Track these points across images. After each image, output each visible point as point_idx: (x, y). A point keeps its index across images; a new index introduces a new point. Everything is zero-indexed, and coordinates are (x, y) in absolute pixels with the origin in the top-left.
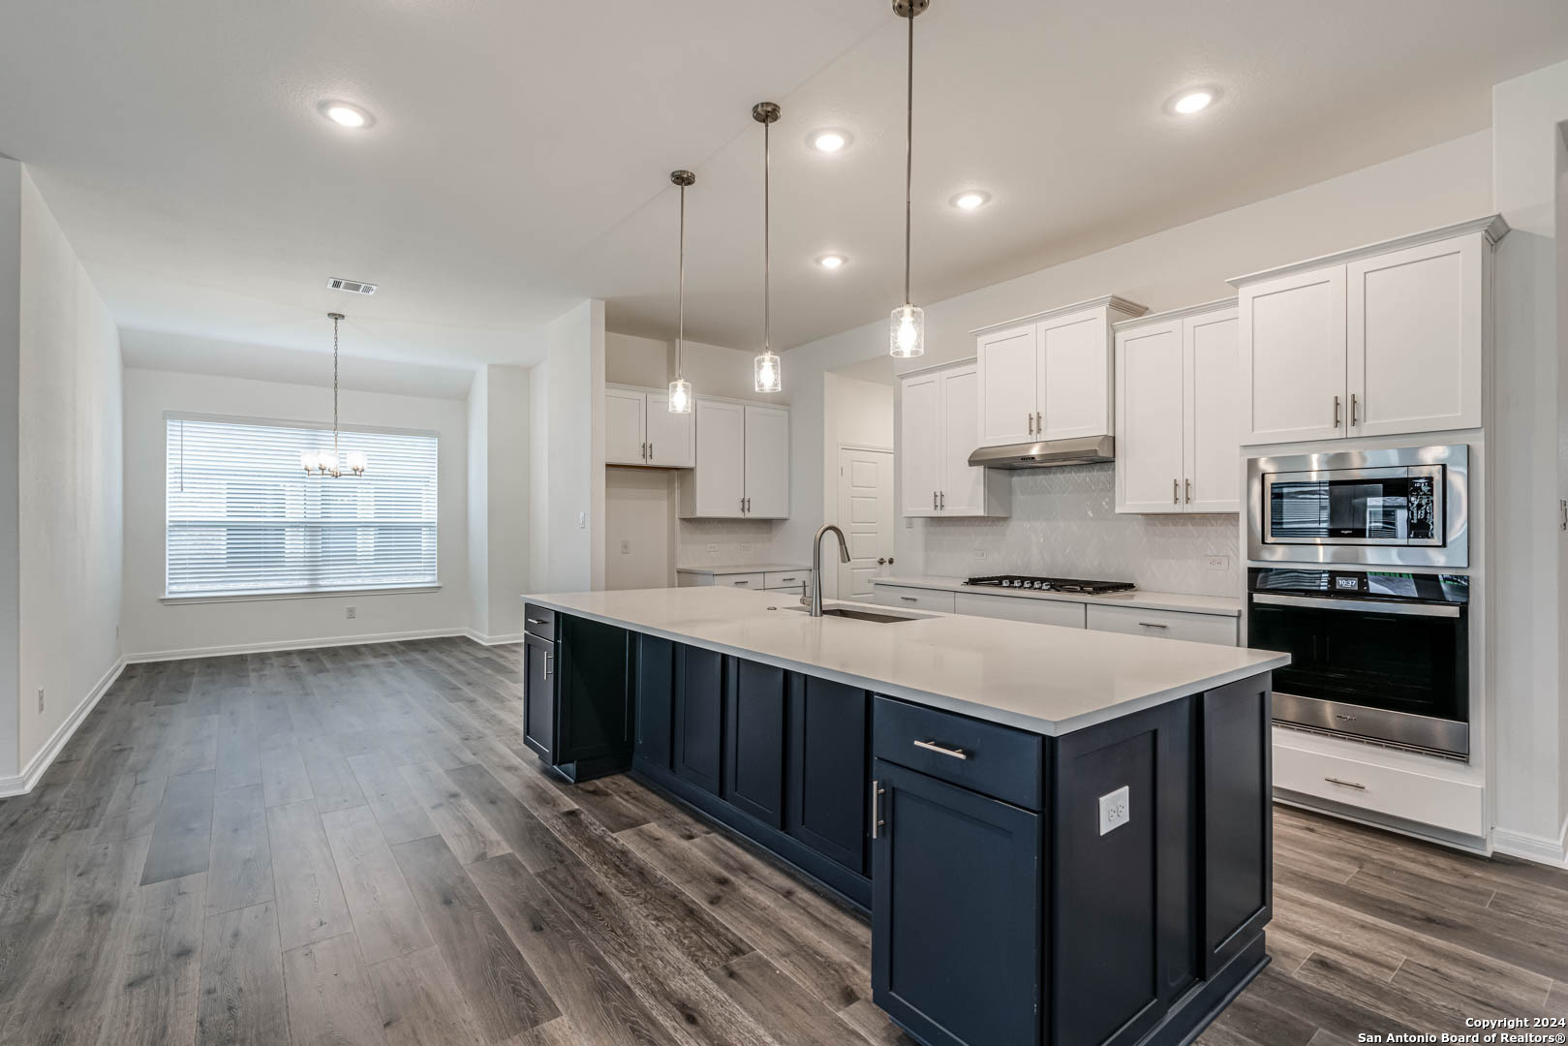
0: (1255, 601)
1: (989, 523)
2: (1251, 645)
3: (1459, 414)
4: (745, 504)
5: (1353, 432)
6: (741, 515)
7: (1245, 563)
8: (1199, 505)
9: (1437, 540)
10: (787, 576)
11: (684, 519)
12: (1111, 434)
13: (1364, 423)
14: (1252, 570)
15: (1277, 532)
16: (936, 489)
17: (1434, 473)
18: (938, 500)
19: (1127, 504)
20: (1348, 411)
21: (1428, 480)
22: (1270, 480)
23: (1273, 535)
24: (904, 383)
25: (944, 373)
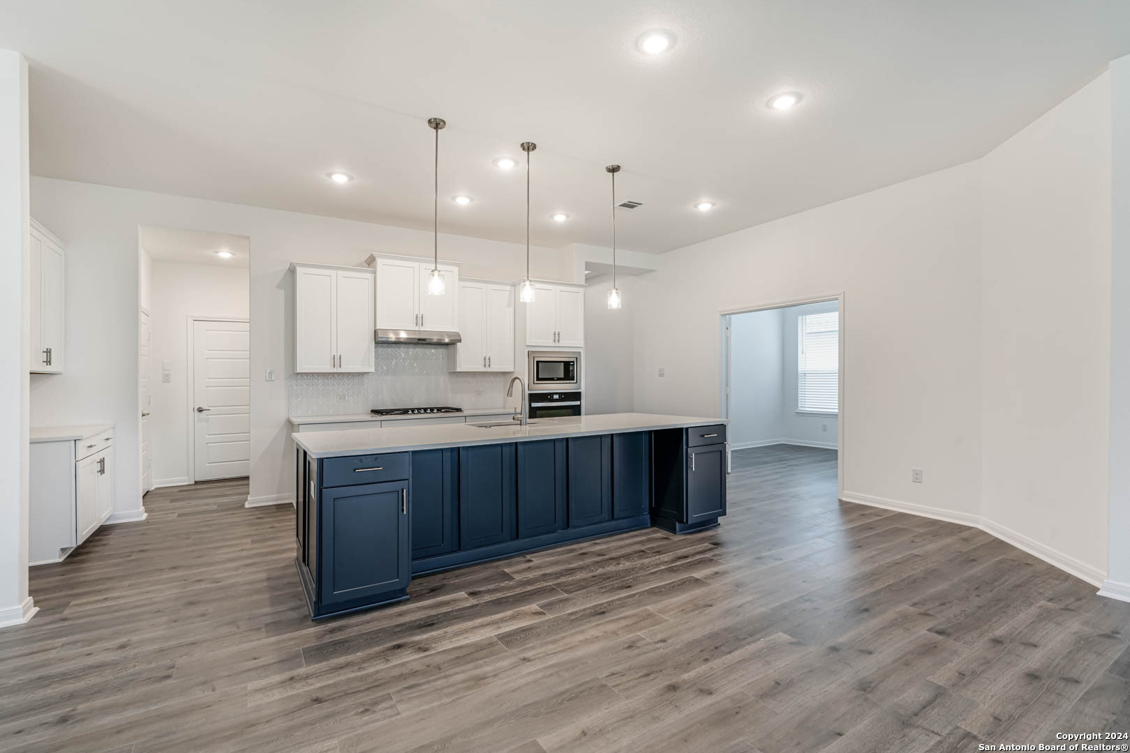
0: (532, 406)
3: (579, 342)
5: (557, 345)
7: (527, 390)
8: (494, 368)
10: (106, 435)
13: (561, 341)
14: (530, 395)
15: (538, 379)
16: (334, 353)
17: (574, 360)
18: (337, 360)
19: (462, 366)
20: (557, 337)
21: (574, 362)
22: (536, 359)
23: (537, 380)
24: (299, 270)
25: (340, 272)
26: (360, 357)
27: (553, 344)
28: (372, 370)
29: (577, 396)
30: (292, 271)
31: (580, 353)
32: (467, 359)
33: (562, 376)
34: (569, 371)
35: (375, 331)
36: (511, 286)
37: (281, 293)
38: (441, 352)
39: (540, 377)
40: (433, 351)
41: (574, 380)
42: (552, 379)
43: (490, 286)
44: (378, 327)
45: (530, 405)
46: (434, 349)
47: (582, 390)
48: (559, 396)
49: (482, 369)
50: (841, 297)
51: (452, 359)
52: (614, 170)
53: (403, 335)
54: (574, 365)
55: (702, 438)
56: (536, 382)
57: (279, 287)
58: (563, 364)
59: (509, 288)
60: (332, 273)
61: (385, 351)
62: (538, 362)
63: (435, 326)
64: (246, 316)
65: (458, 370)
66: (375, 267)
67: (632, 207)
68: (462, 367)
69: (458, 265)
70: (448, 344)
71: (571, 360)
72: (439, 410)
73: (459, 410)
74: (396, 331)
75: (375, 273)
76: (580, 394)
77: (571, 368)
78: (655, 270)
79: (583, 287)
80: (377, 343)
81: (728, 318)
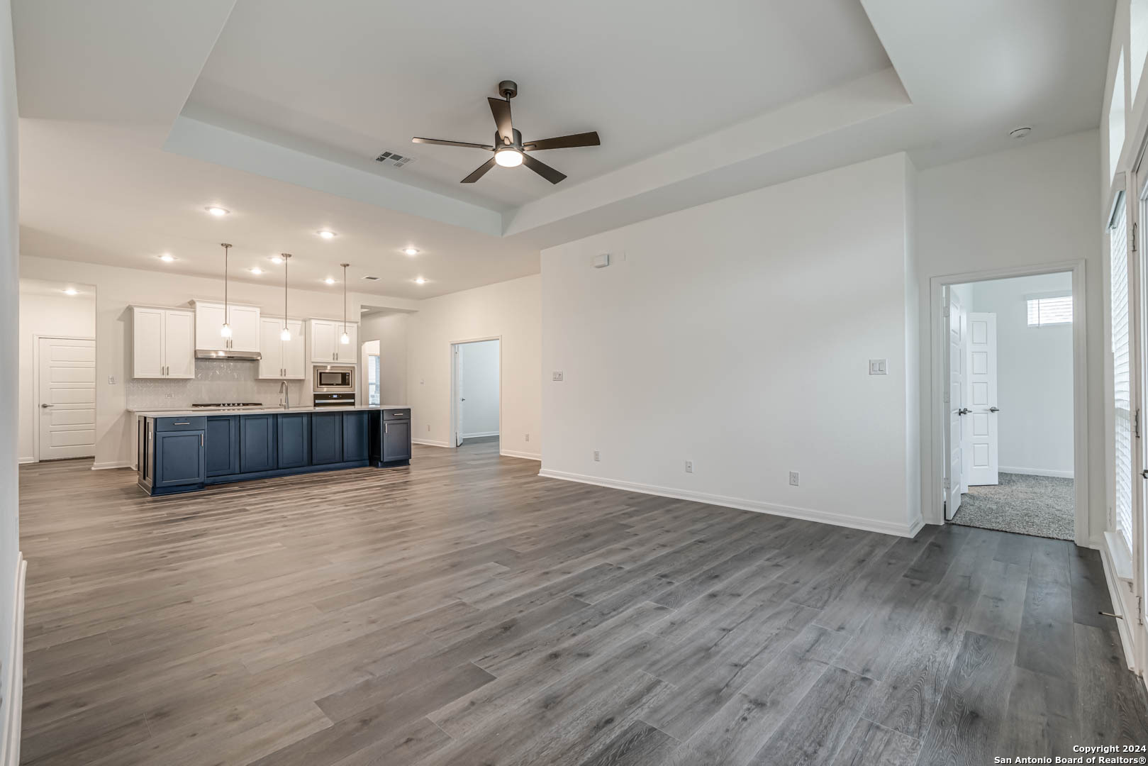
1: (184, 381)
3: (352, 359)
5: (336, 362)
7: (312, 393)
8: (289, 377)
12: (258, 351)
13: (339, 359)
14: (315, 395)
15: (321, 384)
16: (163, 365)
17: (350, 372)
18: (165, 370)
20: (336, 356)
22: (319, 371)
24: (136, 310)
25: (168, 311)
26: (183, 368)
27: (332, 361)
28: (193, 377)
29: (352, 396)
30: (130, 310)
31: (354, 367)
32: (267, 370)
33: (340, 383)
34: (345, 379)
35: (195, 351)
36: (303, 322)
37: (121, 324)
38: (248, 364)
39: (323, 383)
41: (349, 385)
42: (332, 385)
44: (197, 348)
45: (315, 402)
47: (356, 392)
48: (338, 396)
49: (279, 377)
50: (500, 338)
51: (256, 370)
52: (346, 266)
53: (222, 354)
54: (349, 375)
56: (319, 386)
57: (119, 319)
58: (340, 374)
59: (300, 322)
60: (162, 312)
61: (202, 364)
62: (321, 373)
63: (240, 348)
64: (93, 336)
65: (260, 378)
66: (195, 308)
67: (374, 279)
68: (263, 375)
69: (260, 307)
70: (251, 360)
71: (347, 372)
72: (244, 405)
73: (261, 404)
74: (216, 352)
75: (195, 312)
76: (354, 394)
77: (347, 377)
78: (416, 311)
79: (357, 322)
80: (197, 359)
81: (457, 346)
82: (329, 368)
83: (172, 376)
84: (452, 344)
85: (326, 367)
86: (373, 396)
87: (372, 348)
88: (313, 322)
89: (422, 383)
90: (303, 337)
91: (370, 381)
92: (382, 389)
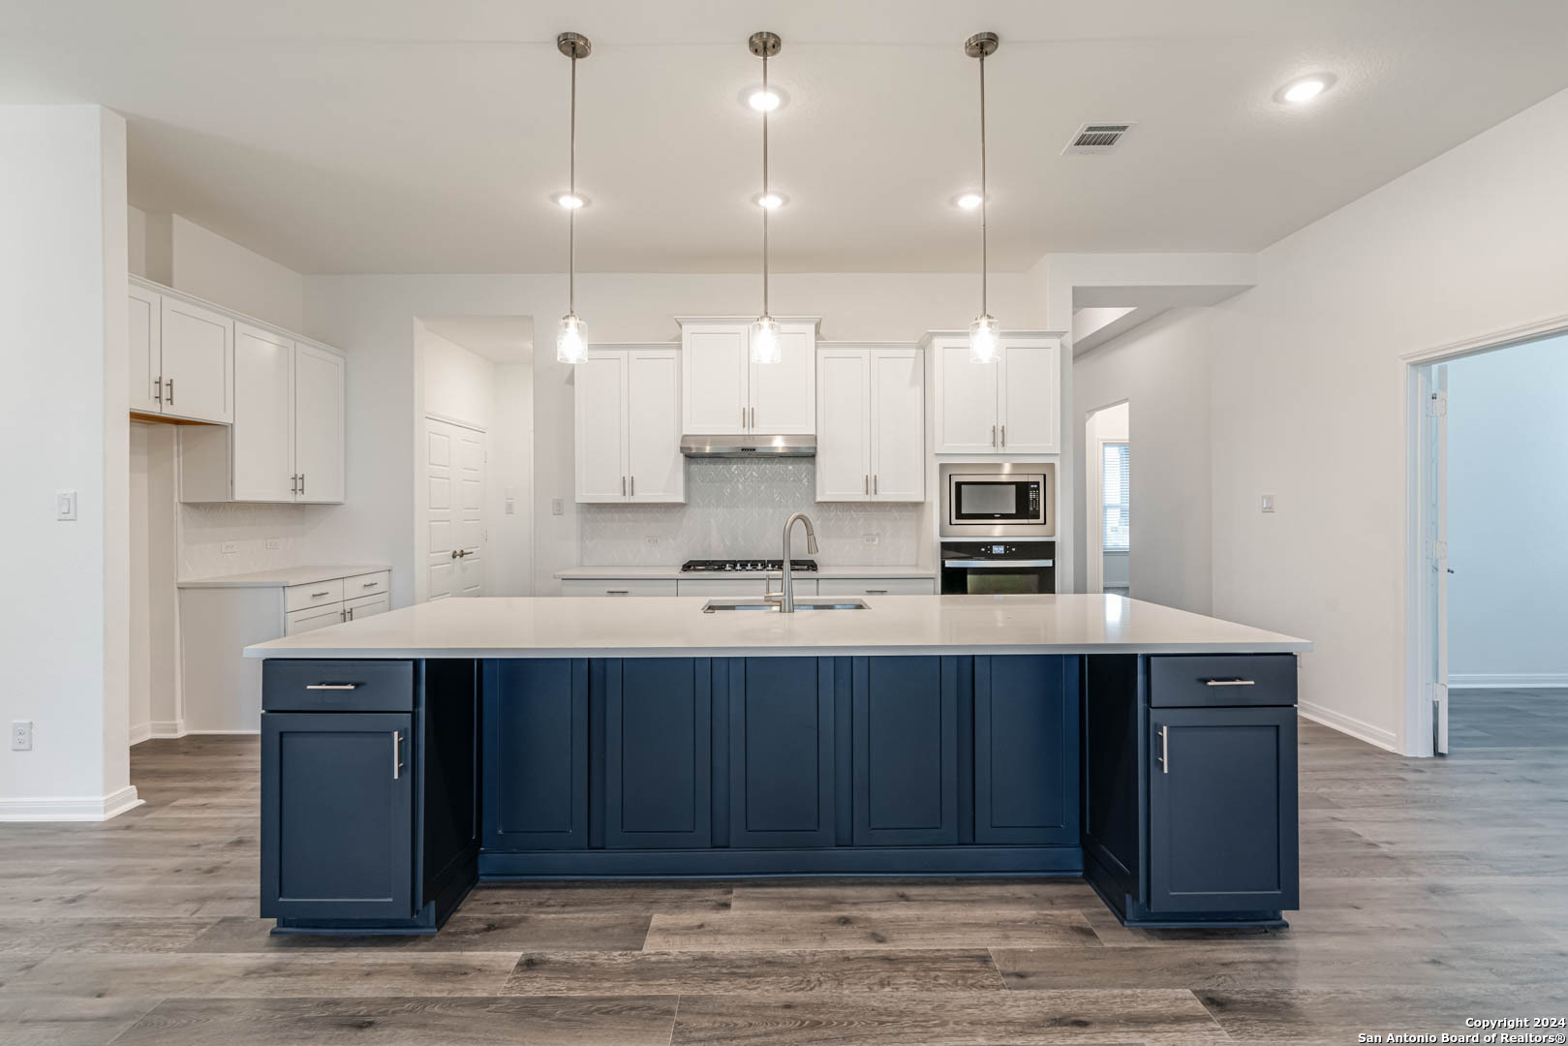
0: (947, 566)
1: (663, 510)
2: (942, 593)
3: (1050, 445)
4: (298, 482)
5: (1001, 451)
6: (290, 498)
7: (937, 540)
8: (885, 495)
9: (1041, 520)
10: (367, 580)
11: (189, 504)
12: (814, 433)
13: (1008, 444)
14: (942, 543)
15: (959, 516)
16: (623, 472)
17: (1040, 479)
18: (628, 485)
19: (828, 493)
20: (999, 435)
21: (1038, 483)
22: (955, 479)
23: (957, 518)
25: (632, 352)
26: (664, 481)
27: (992, 451)
28: (681, 499)
29: (1047, 549)
31: (1052, 466)
32: (835, 481)
33: (1013, 511)
34: (1027, 500)
35: (683, 439)
36: (918, 348)
38: (803, 468)
39: (964, 511)
40: (790, 467)
41: (1038, 518)
42: (991, 516)
43: (877, 352)
44: (685, 432)
45: (943, 564)
46: (791, 464)
47: (1058, 539)
48: (1005, 549)
49: (861, 497)
54: (1038, 488)
55: (1201, 684)
56: (954, 521)
58: (1014, 486)
59: (912, 352)
62: (959, 485)
65: (819, 500)
67: (1109, 141)
68: (826, 494)
69: (812, 322)
70: (804, 456)
71: (1031, 479)
73: (814, 566)
75: (680, 347)
76: (1052, 544)
77: (1032, 496)
78: (1250, 287)
79: (1060, 334)
80: (691, 457)
81: (1435, 367)
82: (1007, 468)
83: (641, 496)
84: (1415, 365)
85: (999, 466)
86: (1115, 530)
87: (1110, 424)
88: (938, 342)
89: (1269, 510)
90: (919, 389)
91: (1108, 501)
92: (1136, 515)
